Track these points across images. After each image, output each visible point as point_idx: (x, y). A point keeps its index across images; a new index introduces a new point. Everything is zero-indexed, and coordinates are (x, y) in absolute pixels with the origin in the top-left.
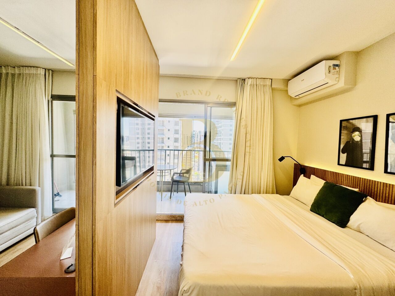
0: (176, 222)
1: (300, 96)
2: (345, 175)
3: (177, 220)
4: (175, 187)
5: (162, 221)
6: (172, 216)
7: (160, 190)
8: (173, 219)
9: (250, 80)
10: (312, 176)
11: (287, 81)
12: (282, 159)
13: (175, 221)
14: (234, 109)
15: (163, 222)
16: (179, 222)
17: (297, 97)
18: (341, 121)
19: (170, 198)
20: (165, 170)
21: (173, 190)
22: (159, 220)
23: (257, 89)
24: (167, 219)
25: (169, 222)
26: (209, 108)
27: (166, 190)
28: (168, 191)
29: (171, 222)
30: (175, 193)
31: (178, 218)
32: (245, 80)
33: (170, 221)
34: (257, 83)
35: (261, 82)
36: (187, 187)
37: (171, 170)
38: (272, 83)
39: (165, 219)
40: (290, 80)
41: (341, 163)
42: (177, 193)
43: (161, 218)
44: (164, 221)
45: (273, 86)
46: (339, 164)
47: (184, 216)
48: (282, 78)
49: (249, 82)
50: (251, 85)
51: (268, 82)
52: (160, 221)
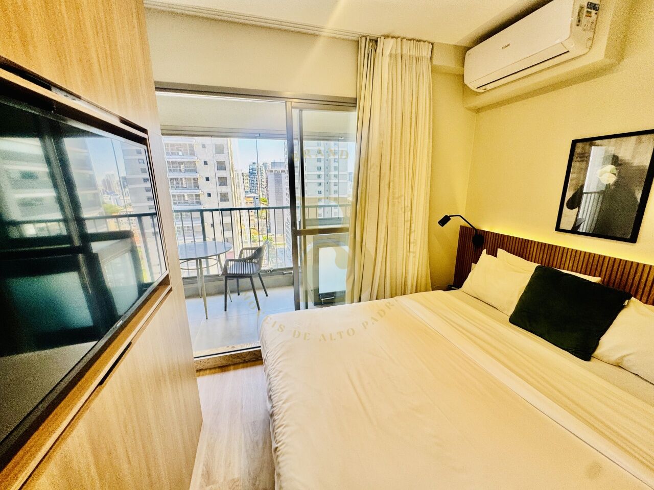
0: (243, 367)
1: (488, 87)
2: (570, 251)
3: (247, 362)
4: (232, 283)
5: (213, 371)
6: (234, 354)
7: (200, 294)
8: (238, 360)
9: (391, 42)
10: (499, 250)
11: (463, 51)
12: (444, 221)
13: (241, 365)
14: (353, 115)
15: (215, 373)
16: (251, 366)
17: (481, 90)
18: (575, 143)
19: (226, 310)
20: (207, 258)
21: (228, 291)
22: (206, 369)
23: (404, 67)
24: (224, 362)
25: (229, 370)
26: (296, 113)
27: (213, 292)
28: (219, 293)
29: (234, 369)
30: (234, 296)
31: (248, 358)
32: (376, 41)
33: (232, 367)
34: (404, 52)
35: (412, 48)
36: (257, 281)
37: (219, 255)
38: (434, 55)
39: (219, 363)
40: (469, 48)
41: (562, 227)
42: (239, 294)
43: (209, 365)
44: (217, 370)
45: (435, 62)
46: (558, 229)
47: (260, 351)
48: (453, 43)
49: (387, 47)
50: (391, 55)
51: (425, 51)
52: (208, 371)
